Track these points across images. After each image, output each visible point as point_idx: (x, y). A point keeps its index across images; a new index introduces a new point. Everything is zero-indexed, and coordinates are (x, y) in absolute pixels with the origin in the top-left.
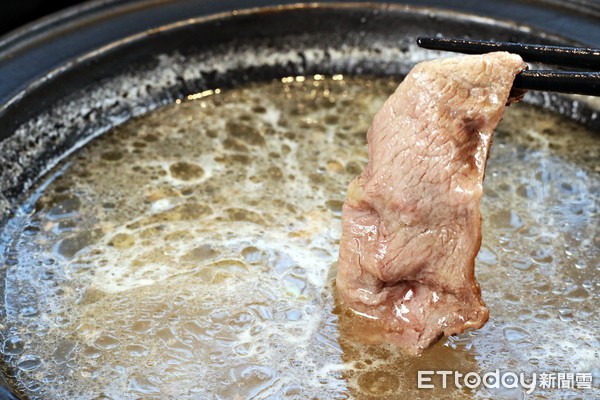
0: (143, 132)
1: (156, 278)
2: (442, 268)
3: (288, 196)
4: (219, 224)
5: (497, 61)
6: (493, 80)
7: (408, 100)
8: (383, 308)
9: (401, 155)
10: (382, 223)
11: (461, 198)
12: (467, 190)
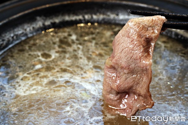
0: (32, 42)
1: (37, 91)
2: (138, 88)
3: (80, 64)
4: (58, 73)
5: (157, 19)
6: (156, 25)
7: (127, 31)
8: (118, 101)
9: (124, 50)
10: (118, 73)
11: (145, 64)
12: (147, 62)
